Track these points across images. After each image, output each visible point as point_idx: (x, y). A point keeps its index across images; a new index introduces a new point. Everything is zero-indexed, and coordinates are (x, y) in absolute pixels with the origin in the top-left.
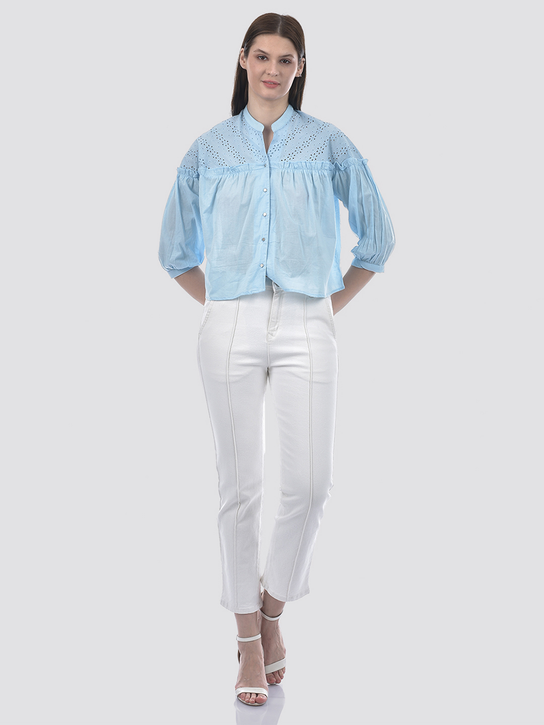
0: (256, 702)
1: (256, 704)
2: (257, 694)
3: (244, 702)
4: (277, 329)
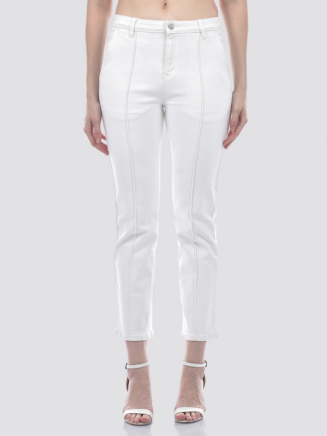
0: (140, 422)
1: (141, 423)
2: (142, 415)
3: (130, 422)
4: (172, 70)
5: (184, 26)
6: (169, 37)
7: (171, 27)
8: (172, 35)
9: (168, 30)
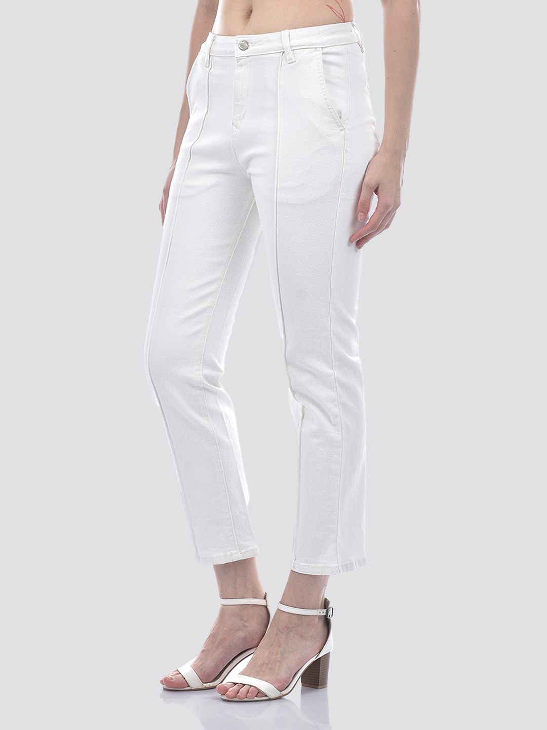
4: (243, 117)
5: (261, 43)
6: (239, 64)
7: (244, 47)
8: (244, 60)
9: (239, 53)
